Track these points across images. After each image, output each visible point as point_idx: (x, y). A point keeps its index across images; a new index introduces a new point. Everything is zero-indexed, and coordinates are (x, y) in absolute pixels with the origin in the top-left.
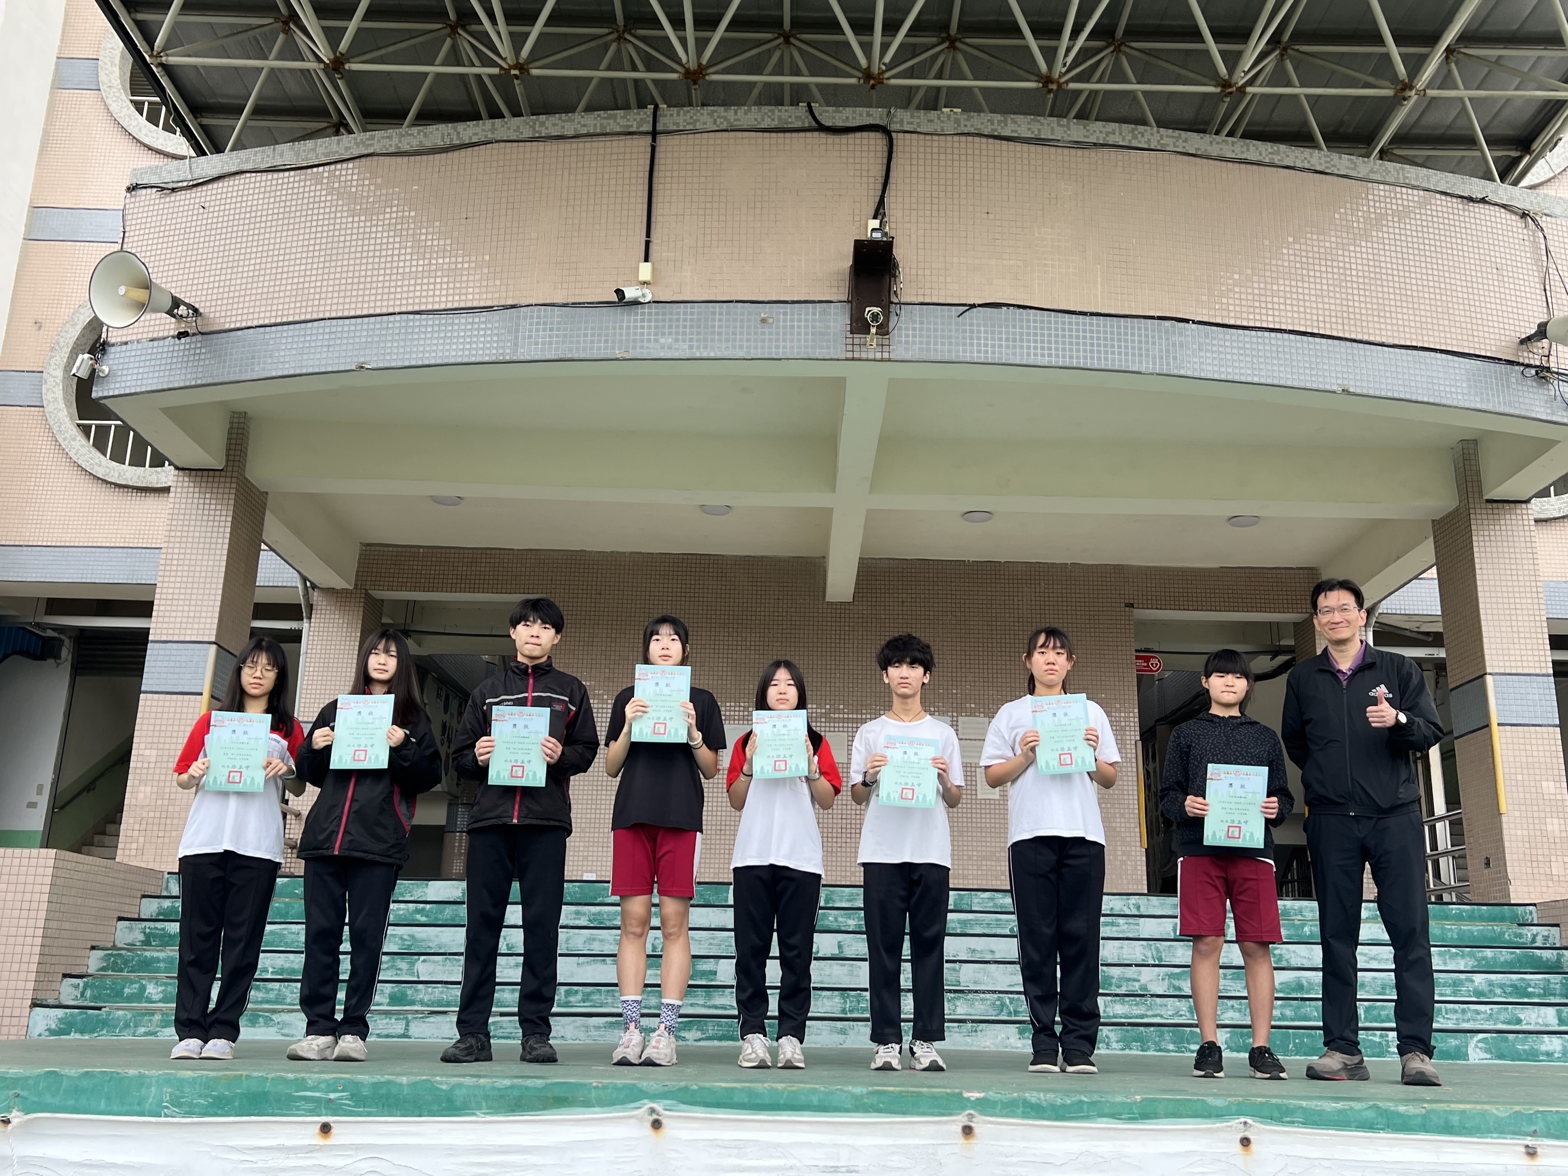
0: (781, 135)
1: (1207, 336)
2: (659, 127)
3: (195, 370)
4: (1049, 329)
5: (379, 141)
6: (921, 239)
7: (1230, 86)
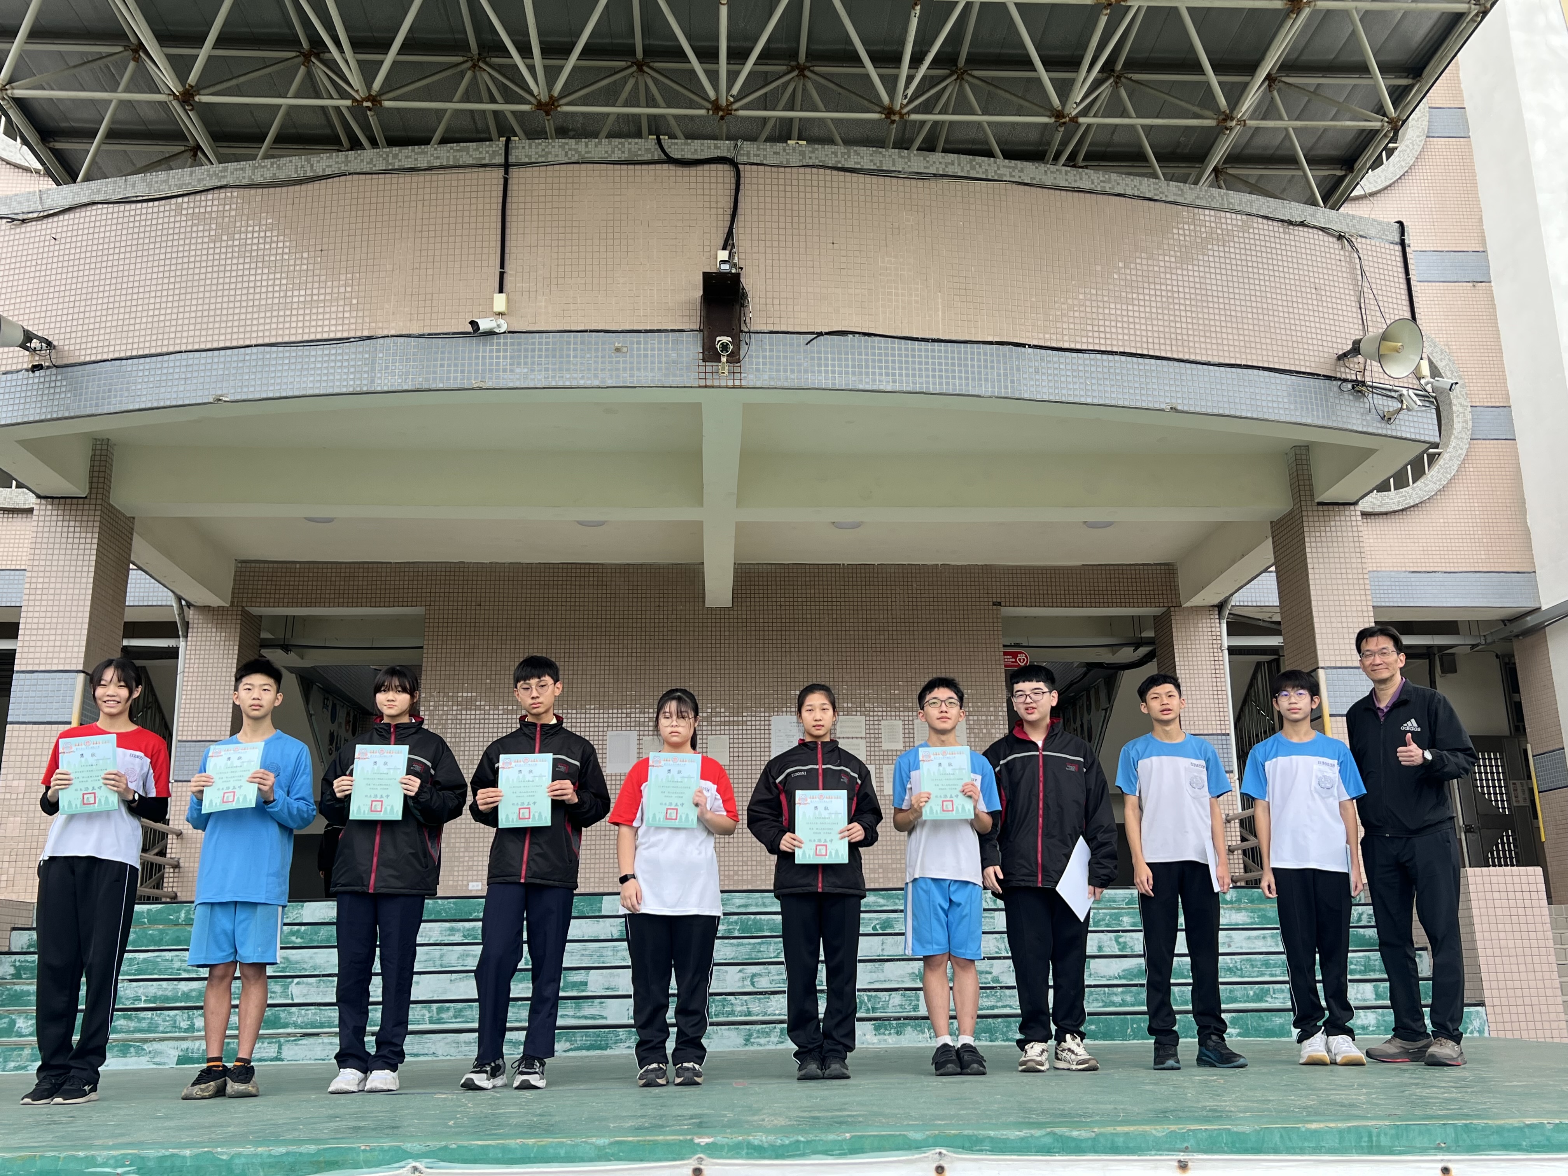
0: (631, 167)
1: (1042, 360)
2: (512, 159)
3: (50, 403)
4: (893, 355)
5: (232, 173)
6: (769, 269)
7: (1064, 117)
